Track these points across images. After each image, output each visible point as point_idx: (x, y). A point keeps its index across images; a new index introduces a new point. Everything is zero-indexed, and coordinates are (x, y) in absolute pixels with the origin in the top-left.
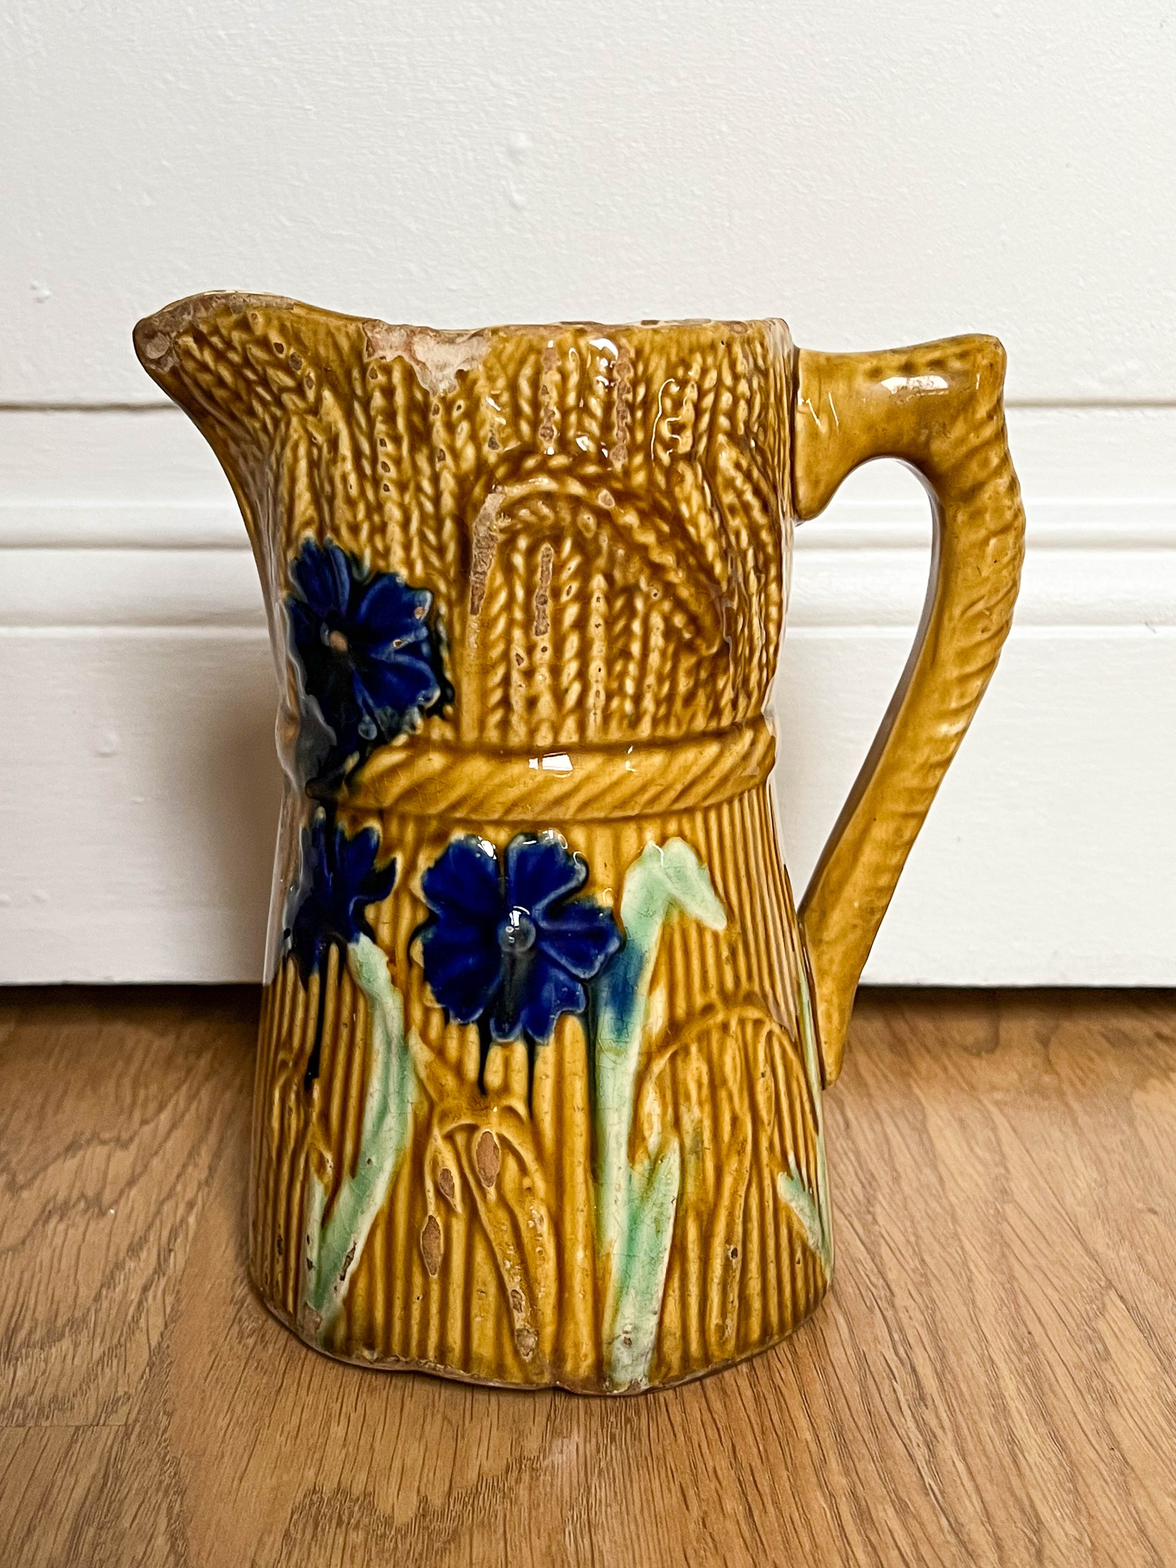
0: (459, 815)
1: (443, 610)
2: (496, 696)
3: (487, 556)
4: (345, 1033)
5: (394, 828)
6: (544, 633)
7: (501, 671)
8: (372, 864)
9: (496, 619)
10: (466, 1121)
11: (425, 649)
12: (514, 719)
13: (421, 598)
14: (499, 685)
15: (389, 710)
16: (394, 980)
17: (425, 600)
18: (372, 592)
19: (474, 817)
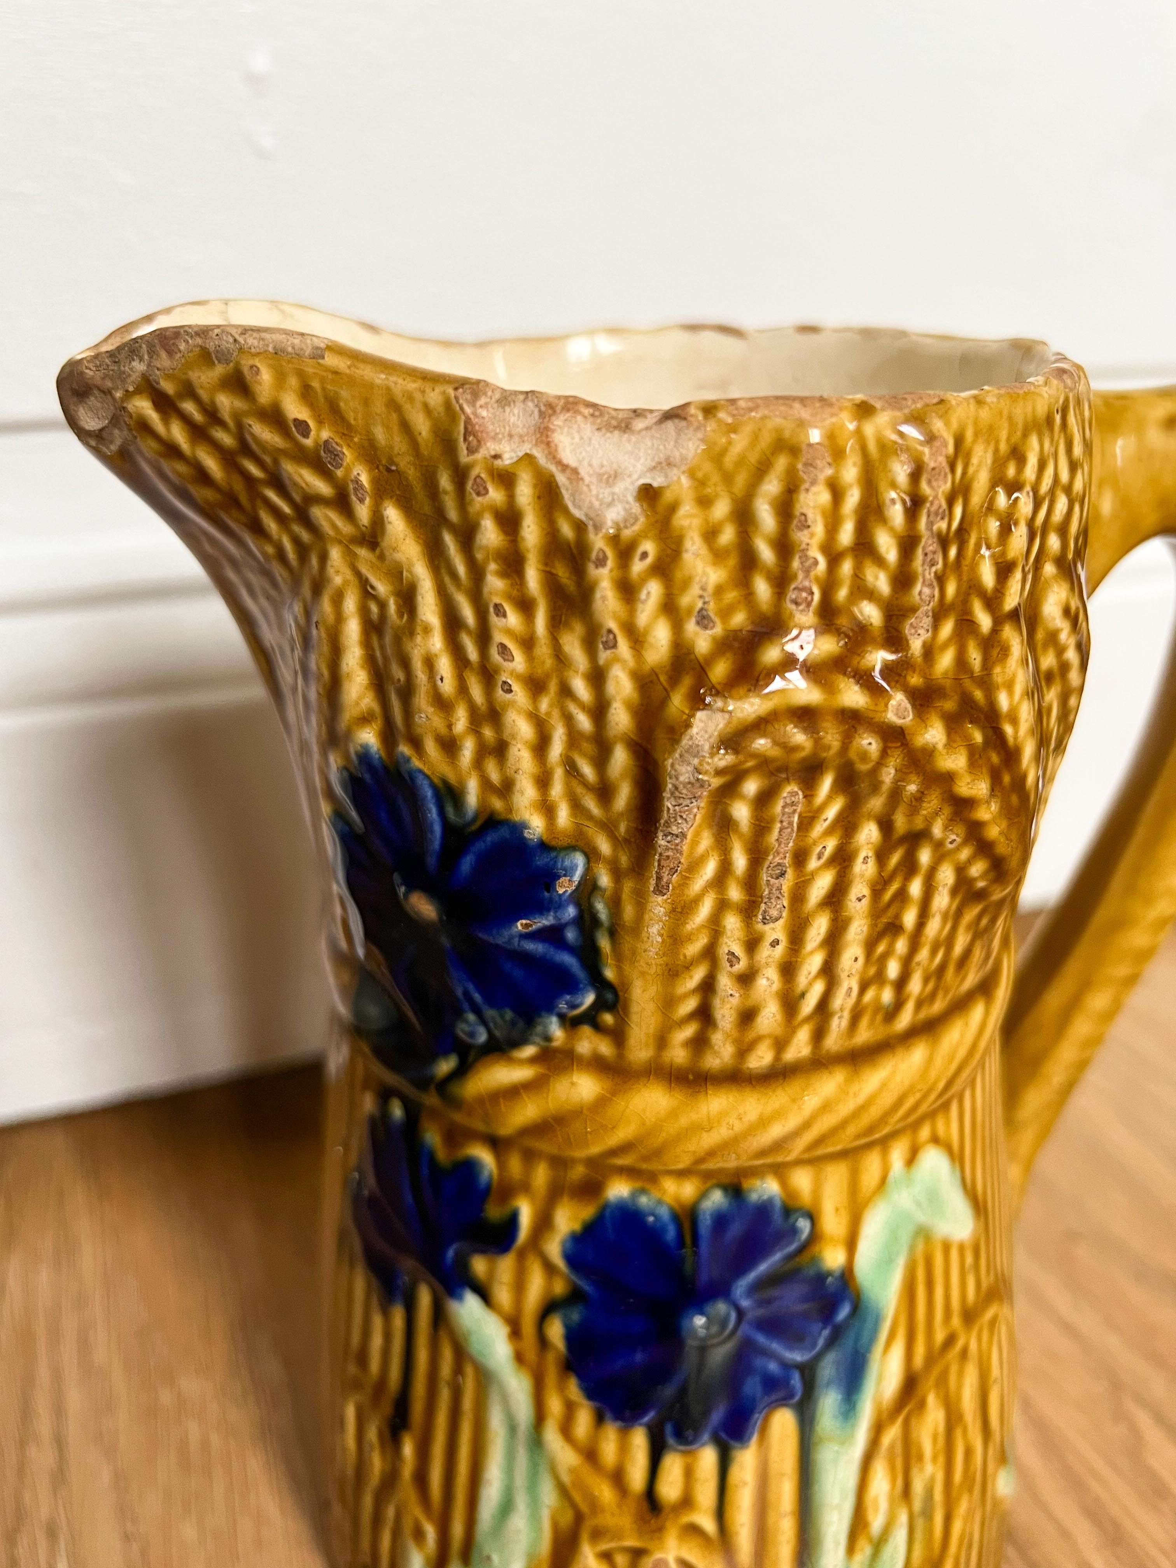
0: (620, 1161)
1: (605, 880)
2: (690, 1005)
3: (690, 811)
4: (445, 1395)
5: (515, 1165)
6: (777, 919)
7: (698, 974)
8: (481, 1210)
9: (696, 901)
10: (631, 1542)
11: (571, 935)
12: (716, 1038)
13: (567, 863)
14: (694, 991)
15: (509, 1014)
16: (519, 1358)
17: (574, 868)
18: (480, 846)
19: (644, 1166)
